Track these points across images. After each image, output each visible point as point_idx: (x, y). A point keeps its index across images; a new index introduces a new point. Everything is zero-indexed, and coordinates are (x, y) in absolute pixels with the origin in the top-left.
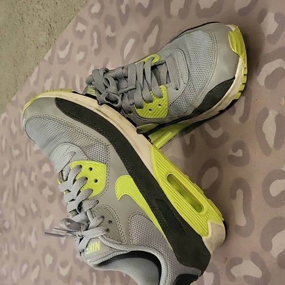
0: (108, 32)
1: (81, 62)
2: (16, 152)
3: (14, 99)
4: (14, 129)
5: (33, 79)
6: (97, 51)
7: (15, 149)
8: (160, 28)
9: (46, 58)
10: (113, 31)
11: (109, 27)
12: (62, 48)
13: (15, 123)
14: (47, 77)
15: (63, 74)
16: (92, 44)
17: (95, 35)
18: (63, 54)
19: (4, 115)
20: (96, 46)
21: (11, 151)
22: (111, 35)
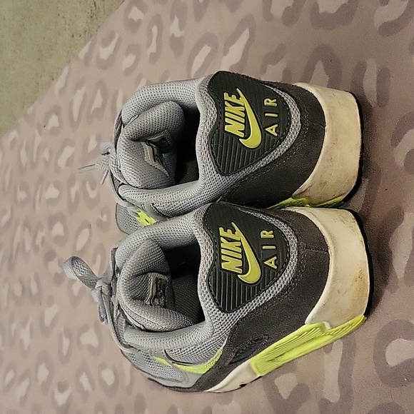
0: (174, 29)
1: (129, 71)
2: (22, 195)
3: (30, 111)
4: (24, 158)
5: (58, 85)
6: (154, 58)
7: (22, 189)
8: (252, 34)
9: (81, 55)
10: (181, 27)
11: (176, 20)
12: (105, 43)
13: (27, 150)
14: (79, 85)
15: (101, 84)
16: (149, 44)
17: (155, 30)
18: (105, 53)
19: (14, 134)
20: (153, 48)
21: (15, 192)
22: (178, 34)
